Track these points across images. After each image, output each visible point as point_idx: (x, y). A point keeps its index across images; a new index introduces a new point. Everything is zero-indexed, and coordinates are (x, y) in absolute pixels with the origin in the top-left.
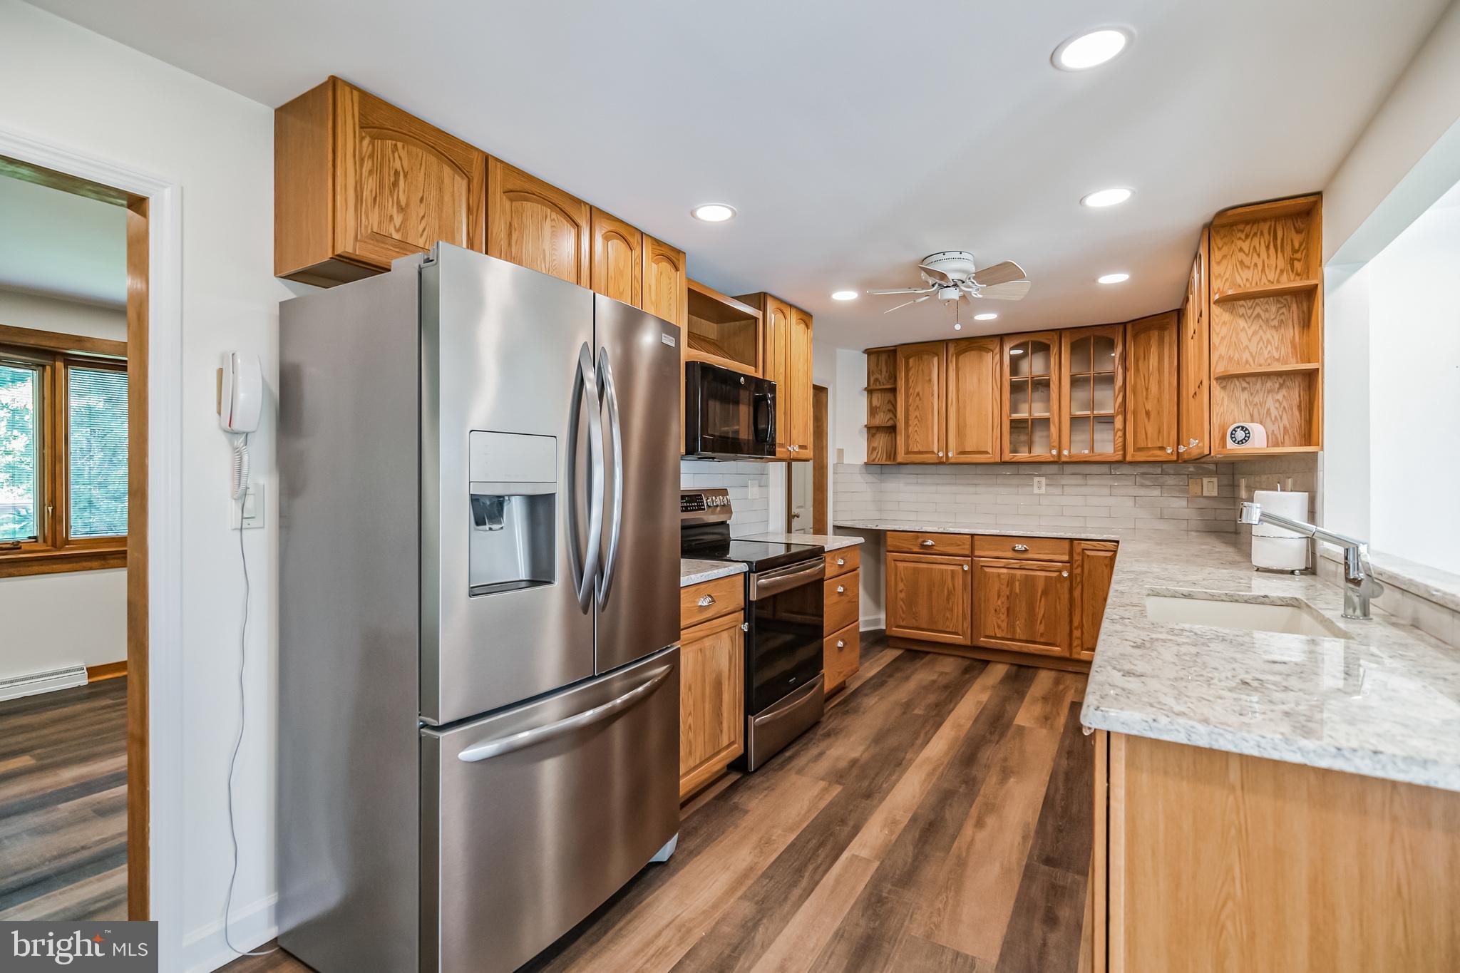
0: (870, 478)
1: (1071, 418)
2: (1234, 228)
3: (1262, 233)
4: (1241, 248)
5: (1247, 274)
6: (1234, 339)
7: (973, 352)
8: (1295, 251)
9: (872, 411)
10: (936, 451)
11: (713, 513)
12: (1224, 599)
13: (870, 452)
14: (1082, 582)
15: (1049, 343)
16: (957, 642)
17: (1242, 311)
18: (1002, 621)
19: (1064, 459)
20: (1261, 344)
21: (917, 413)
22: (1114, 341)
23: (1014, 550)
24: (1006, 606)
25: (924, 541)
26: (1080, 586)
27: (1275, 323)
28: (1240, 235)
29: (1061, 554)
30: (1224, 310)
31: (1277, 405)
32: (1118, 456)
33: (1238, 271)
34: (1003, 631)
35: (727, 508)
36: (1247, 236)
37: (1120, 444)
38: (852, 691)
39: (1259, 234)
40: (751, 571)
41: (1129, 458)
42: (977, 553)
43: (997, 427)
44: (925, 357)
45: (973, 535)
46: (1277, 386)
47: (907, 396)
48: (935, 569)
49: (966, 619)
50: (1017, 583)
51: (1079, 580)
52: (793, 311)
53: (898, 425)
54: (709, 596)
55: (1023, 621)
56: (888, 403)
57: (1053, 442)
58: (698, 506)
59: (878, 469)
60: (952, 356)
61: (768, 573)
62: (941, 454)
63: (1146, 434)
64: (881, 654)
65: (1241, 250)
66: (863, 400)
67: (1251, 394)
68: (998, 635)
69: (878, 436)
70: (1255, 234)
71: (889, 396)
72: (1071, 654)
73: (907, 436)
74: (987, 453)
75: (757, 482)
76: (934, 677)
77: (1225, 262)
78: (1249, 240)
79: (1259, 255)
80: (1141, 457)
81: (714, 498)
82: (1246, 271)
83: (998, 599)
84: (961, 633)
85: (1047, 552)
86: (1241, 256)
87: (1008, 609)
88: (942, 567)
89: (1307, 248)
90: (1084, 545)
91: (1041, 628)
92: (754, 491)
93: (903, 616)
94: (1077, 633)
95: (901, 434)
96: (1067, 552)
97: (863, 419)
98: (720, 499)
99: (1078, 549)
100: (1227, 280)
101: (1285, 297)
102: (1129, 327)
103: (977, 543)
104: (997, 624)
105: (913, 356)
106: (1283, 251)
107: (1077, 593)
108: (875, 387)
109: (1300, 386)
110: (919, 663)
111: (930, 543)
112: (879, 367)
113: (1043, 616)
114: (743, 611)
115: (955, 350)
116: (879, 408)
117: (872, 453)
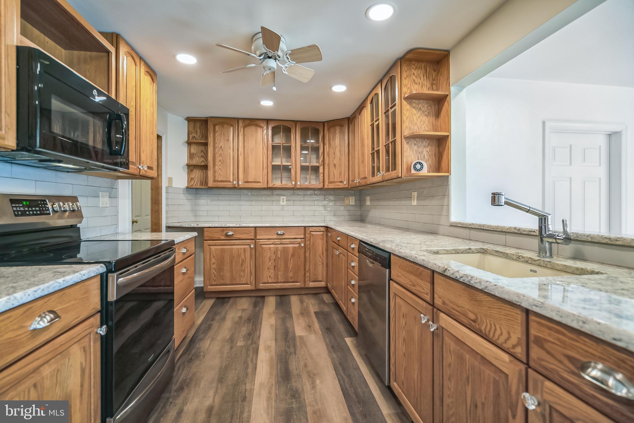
0: (189, 197)
1: (301, 166)
2: (411, 62)
3: (421, 68)
4: (414, 73)
5: (416, 87)
6: (411, 119)
7: (252, 127)
8: (433, 80)
9: (191, 156)
10: (232, 181)
11: (60, 218)
12: (453, 252)
13: (189, 181)
14: (309, 248)
15: (290, 127)
16: (248, 289)
17: (414, 105)
18: (272, 273)
19: (298, 187)
20: (421, 123)
21: (220, 158)
22: (319, 130)
23: (277, 234)
24: (274, 264)
25: (227, 233)
26: (309, 250)
27: (426, 113)
28: (413, 66)
29: (301, 235)
30: (407, 103)
31: (427, 154)
32: (321, 186)
33: (413, 84)
34: (272, 279)
35: (77, 213)
36: (416, 68)
37: (322, 180)
38: (190, 339)
39: (420, 68)
40: (109, 271)
41: (326, 187)
42: (258, 237)
43: (265, 168)
44: (225, 126)
45: (255, 228)
46: (427, 144)
47: (214, 148)
48: (234, 248)
49: (252, 275)
50: (279, 252)
51: (308, 247)
52: (142, 64)
53: (209, 164)
54: (51, 312)
55: (282, 272)
56: (201, 152)
57: (293, 178)
58: (39, 210)
59: (194, 191)
60: (241, 127)
61: (128, 270)
62: (235, 182)
63: (334, 175)
64: (202, 304)
65: (414, 74)
66: (185, 150)
67: (418, 147)
68: (270, 281)
69: (195, 171)
70: (419, 68)
71: (202, 148)
72: (305, 286)
73: (215, 172)
74: (260, 182)
75: (108, 194)
76: (239, 314)
77: (407, 79)
78: (417, 70)
79: (420, 78)
80: (331, 186)
81: (61, 204)
82: (416, 85)
83: (269, 262)
84: (249, 283)
85: (294, 234)
86: (414, 77)
87: (275, 266)
88: (237, 247)
89: (437, 79)
90: (311, 229)
91: (291, 274)
92: (104, 201)
93: (215, 278)
94: (307, 274)
95: (211, 170)
96: (303, 233)
97: (185, 160)
98: (69, 205)
99: (308, 232)
100: (409, 88)
101: (430, 101)
102: (326, 124)
103: (258, 232)
104: (269, 275)
105: (218, 125)
106: (429, 79)
107: (307, 254)
108: (192, 141)
109: (435, 145)
110: (227, 307)
111: (230, 233)
112: (196, 130)
113: (292, 268)
114: (99, 314)
115: (242, 124)
116: (196, 154)
117: (190, 182)
